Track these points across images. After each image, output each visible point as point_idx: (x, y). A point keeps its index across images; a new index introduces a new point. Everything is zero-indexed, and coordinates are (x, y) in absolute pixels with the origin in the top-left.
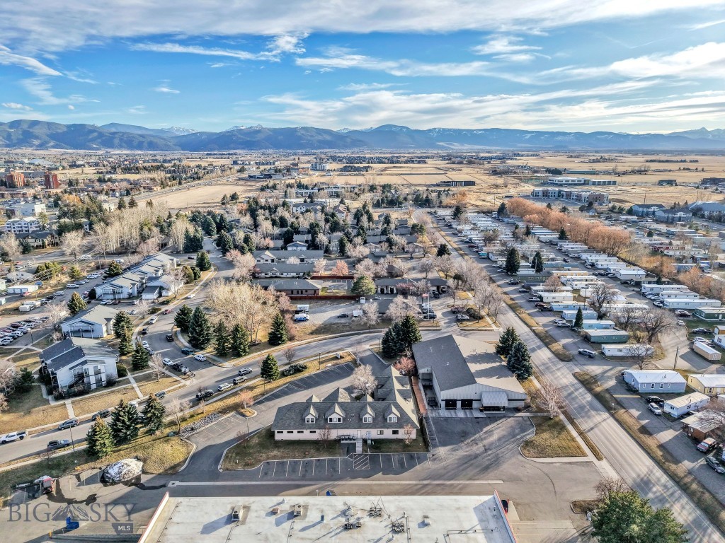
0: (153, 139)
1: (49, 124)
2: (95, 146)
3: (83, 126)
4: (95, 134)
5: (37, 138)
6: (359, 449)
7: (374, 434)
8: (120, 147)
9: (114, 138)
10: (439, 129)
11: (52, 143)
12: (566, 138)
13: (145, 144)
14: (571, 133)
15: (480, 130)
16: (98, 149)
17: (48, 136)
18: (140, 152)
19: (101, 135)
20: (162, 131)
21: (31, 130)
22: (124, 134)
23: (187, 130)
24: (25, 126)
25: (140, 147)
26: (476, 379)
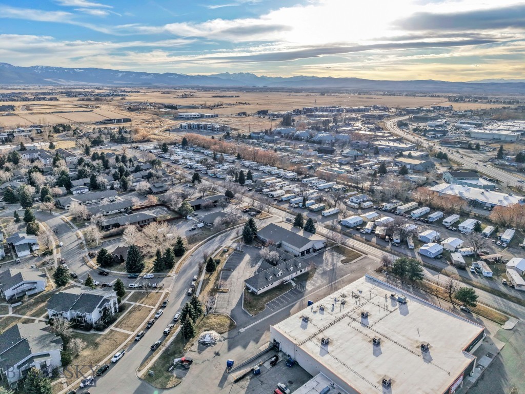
6: (294, 284)
7: (294, 275)
10: (42, 67)
12: (149, 77)
14: (150, 74)
15: (80, 69)
26: (309, 238)
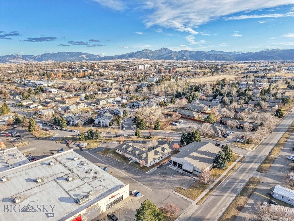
0: (225, 56)
1: (190, 51)
2: (203, 59)
3: (201, 52)
4: (204, 55)
5: (185, 56)
6: (130, 162)
8: (212, 59)
9: (210, 56)
11: (189, 58)
13: (221, 58)
16: (204, 60)
17: (189, 56)
18: (218, 61)
19: (206, 55)
20: (230, 53)
21: (184, 54)
22: (214, 54)
23: (241, 52)
24: (183, 53)
25: (219, 59)
